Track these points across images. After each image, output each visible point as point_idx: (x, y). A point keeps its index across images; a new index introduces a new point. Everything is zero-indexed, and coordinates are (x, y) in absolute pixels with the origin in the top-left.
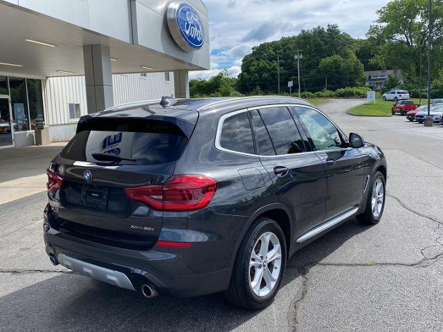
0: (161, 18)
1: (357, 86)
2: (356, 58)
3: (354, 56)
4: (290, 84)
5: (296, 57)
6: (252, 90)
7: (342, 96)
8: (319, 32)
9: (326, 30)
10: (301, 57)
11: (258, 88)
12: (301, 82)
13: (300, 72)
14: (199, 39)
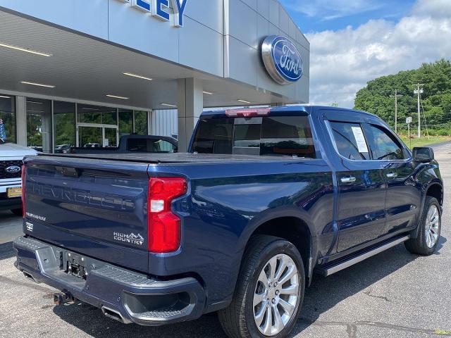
0: (256, 52)
4: (409, 120)
5: (415, 92)
10: (422, 91)
12: (422, 119)
13: (421, 107)
14: (296, 72)
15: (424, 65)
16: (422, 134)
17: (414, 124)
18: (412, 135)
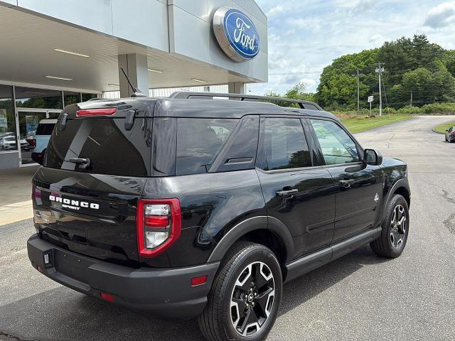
0: (207, 25)
1: (446, 101)
2: (446, 70)
3: (444, 68)
4: (371, 99)
5: (377, 71)
6: (328, 105)
7: (428, 112)
8: (404, 44)
9: (412, 41)
10: (383, 70)
11: (335, 103)
12: (383, 98)
13: (382, 87)
14: (252, 48)
15: (387, 43)
16: (383, 112)
17: (376, 103)
18: (374, 114)
